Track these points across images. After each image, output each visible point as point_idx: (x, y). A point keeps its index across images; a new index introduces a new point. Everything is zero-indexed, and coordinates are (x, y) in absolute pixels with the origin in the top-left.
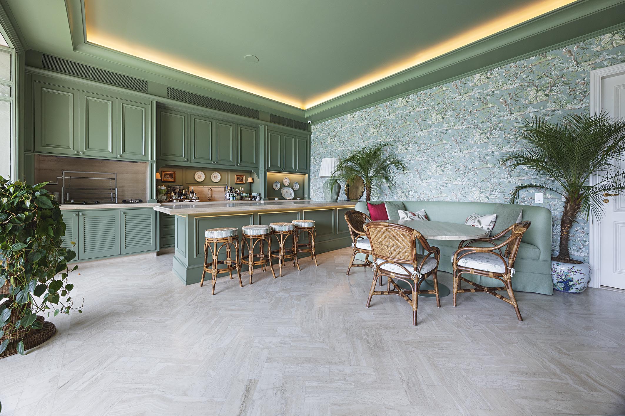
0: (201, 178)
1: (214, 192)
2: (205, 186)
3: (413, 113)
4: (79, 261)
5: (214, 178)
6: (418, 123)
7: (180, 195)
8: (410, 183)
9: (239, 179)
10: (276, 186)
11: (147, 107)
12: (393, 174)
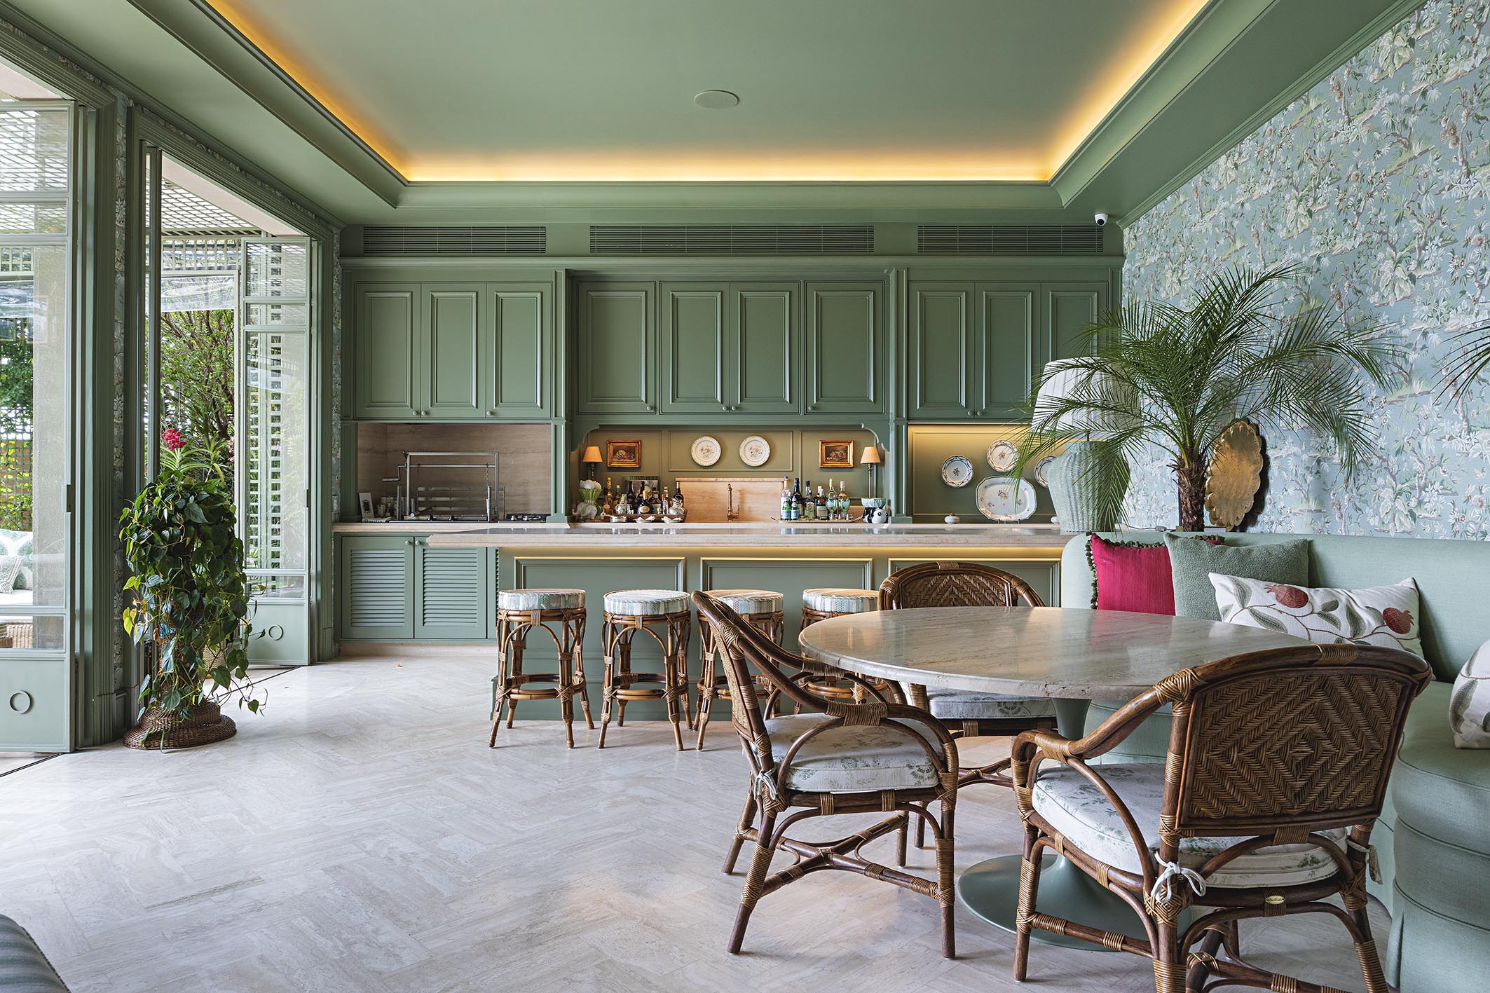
0: (710, 456)
1: (749, 496)
2: (721, 479)
3: (1435, 91)
4: (415, 641)
5: (748, 453)
6: (1457, 140)
7: (635, 503)
8: (1428, 444)
9: (833, 454)
10: (956, 472)
11: (547, 290)
12: (1363, 404)
